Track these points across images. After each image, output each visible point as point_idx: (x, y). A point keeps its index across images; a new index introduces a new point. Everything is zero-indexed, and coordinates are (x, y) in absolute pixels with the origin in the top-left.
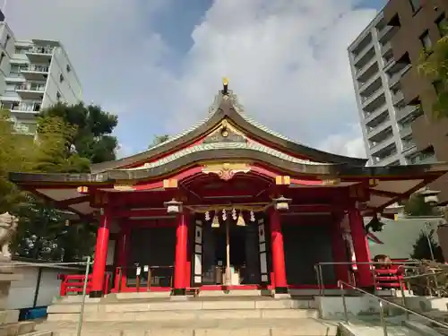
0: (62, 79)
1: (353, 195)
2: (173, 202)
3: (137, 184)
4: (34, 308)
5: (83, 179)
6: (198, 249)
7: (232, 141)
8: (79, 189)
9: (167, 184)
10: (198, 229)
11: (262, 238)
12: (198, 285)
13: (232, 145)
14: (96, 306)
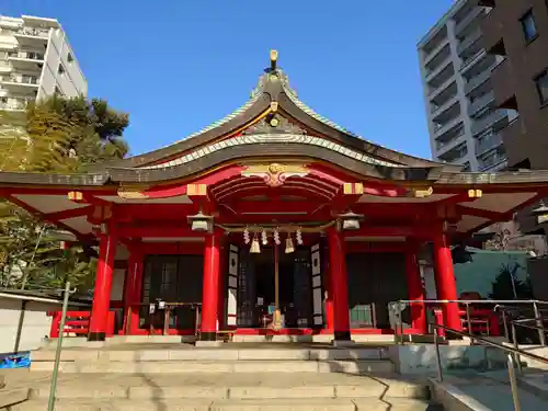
0: (61, 70)
1: (441, 214)
2: (200, 215)
3: (151, 190)
4: (16, 353)
5: (76, 181)
6: (232, 282)
7: (283, 132)
8: (71, 195)
9: (192, 190)
10: (233, 256)
11: (316, 270)
12: (232, 328)
13: (283, 138)
14: (96, 353)
